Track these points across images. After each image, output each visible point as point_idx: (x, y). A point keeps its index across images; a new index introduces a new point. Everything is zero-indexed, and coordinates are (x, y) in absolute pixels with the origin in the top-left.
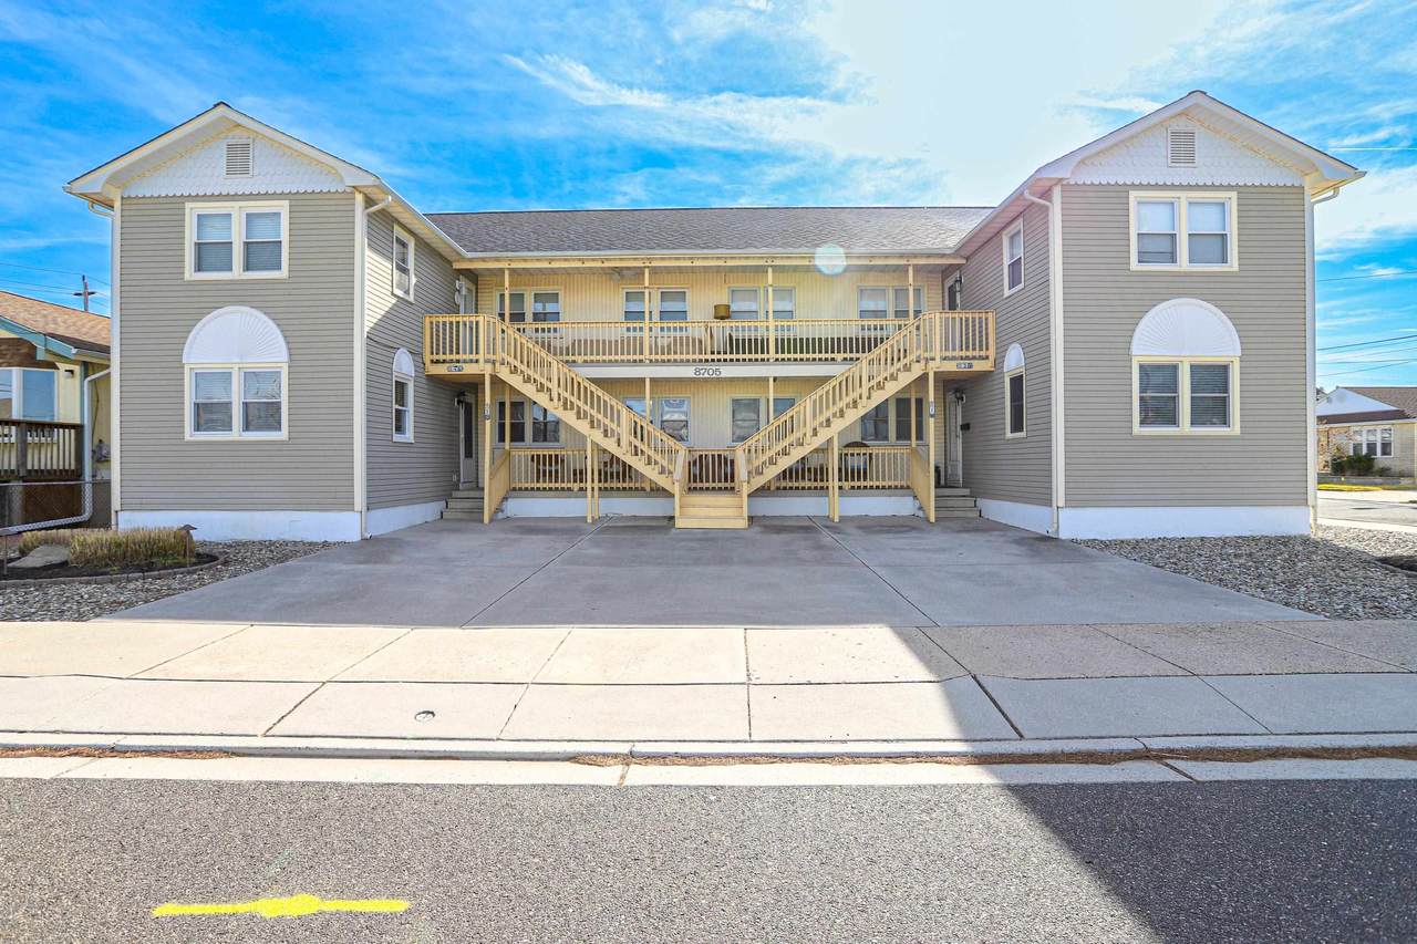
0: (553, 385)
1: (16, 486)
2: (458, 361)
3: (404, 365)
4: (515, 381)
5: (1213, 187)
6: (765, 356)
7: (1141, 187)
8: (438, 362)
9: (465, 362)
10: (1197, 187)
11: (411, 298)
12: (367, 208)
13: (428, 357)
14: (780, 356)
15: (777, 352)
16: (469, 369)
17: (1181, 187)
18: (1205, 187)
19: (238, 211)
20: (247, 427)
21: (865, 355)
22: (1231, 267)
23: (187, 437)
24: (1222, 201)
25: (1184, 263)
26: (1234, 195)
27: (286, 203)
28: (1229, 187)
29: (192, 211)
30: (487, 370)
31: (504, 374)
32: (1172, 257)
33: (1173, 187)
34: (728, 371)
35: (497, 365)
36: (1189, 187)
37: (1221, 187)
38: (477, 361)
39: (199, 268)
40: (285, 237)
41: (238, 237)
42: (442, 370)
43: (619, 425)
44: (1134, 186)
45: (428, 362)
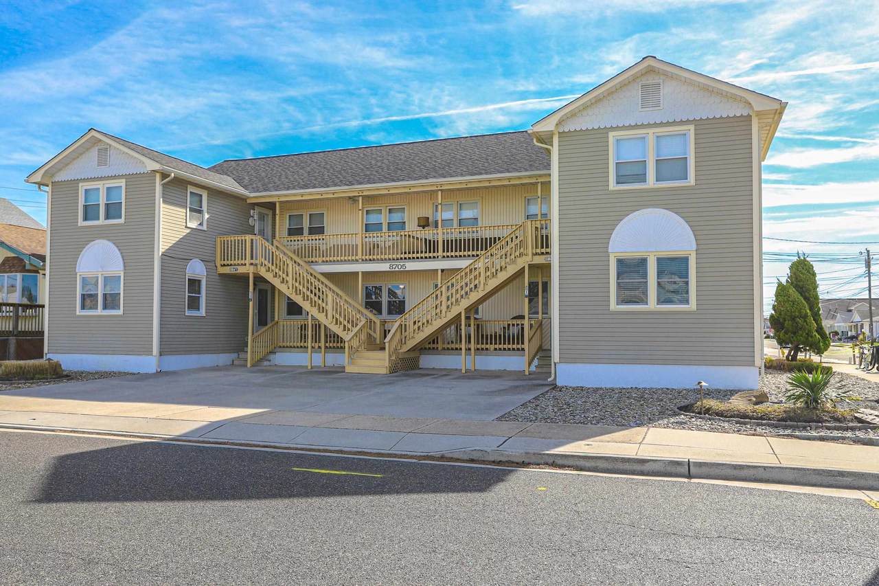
0: (290, 279)
1: (12, 340)
2: (235, 265)
3: (197, 269)
4: (269, 277)
5: (674, 123)
6: (435, 254)
7: (617, 128)
8: (224, 265)
9: (238, 265)
10: (661, 124)
11: (205, 227)
12: (163, 180)
13: (218, 263)
14: (445, 254)
15: (444, 251)
16: (241, 270)
17: (649, 126)
18: (668, 124)
19: (102, 186)
20: (105, 307)
21: (483, 252)
22: (690, 182)
23: (78, 313)
24: (685, 132)
25: (651, 181)
26: (692, 127)
27: (124, 180)
28: (688, 122)
29: (83, 187)
30: (250, 270)
31: (263, 272)
32: (642, 178)
33: (642, 126)
34: (411, 266)
35: (259, 266)
36: (656, 125)
37: (682, 123)
38: (245, 265)
39: (86, 219)
40: (123, 201)
41: (102, 201)
42: (227, 270)
43: (327, 304)
44: (612, 129)
45: (218, 265)
